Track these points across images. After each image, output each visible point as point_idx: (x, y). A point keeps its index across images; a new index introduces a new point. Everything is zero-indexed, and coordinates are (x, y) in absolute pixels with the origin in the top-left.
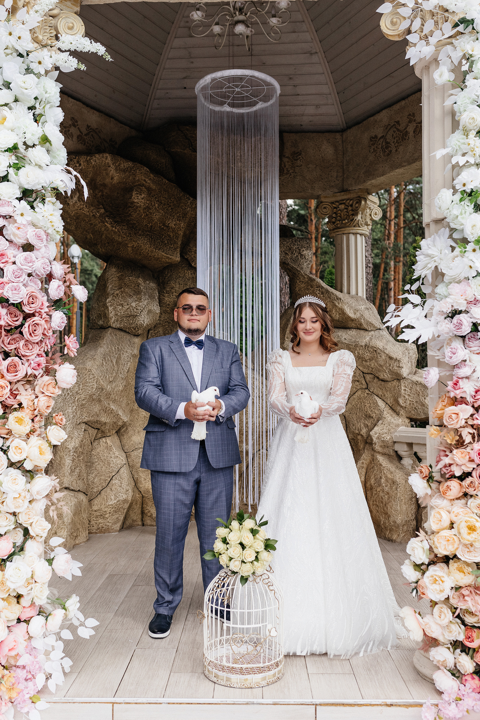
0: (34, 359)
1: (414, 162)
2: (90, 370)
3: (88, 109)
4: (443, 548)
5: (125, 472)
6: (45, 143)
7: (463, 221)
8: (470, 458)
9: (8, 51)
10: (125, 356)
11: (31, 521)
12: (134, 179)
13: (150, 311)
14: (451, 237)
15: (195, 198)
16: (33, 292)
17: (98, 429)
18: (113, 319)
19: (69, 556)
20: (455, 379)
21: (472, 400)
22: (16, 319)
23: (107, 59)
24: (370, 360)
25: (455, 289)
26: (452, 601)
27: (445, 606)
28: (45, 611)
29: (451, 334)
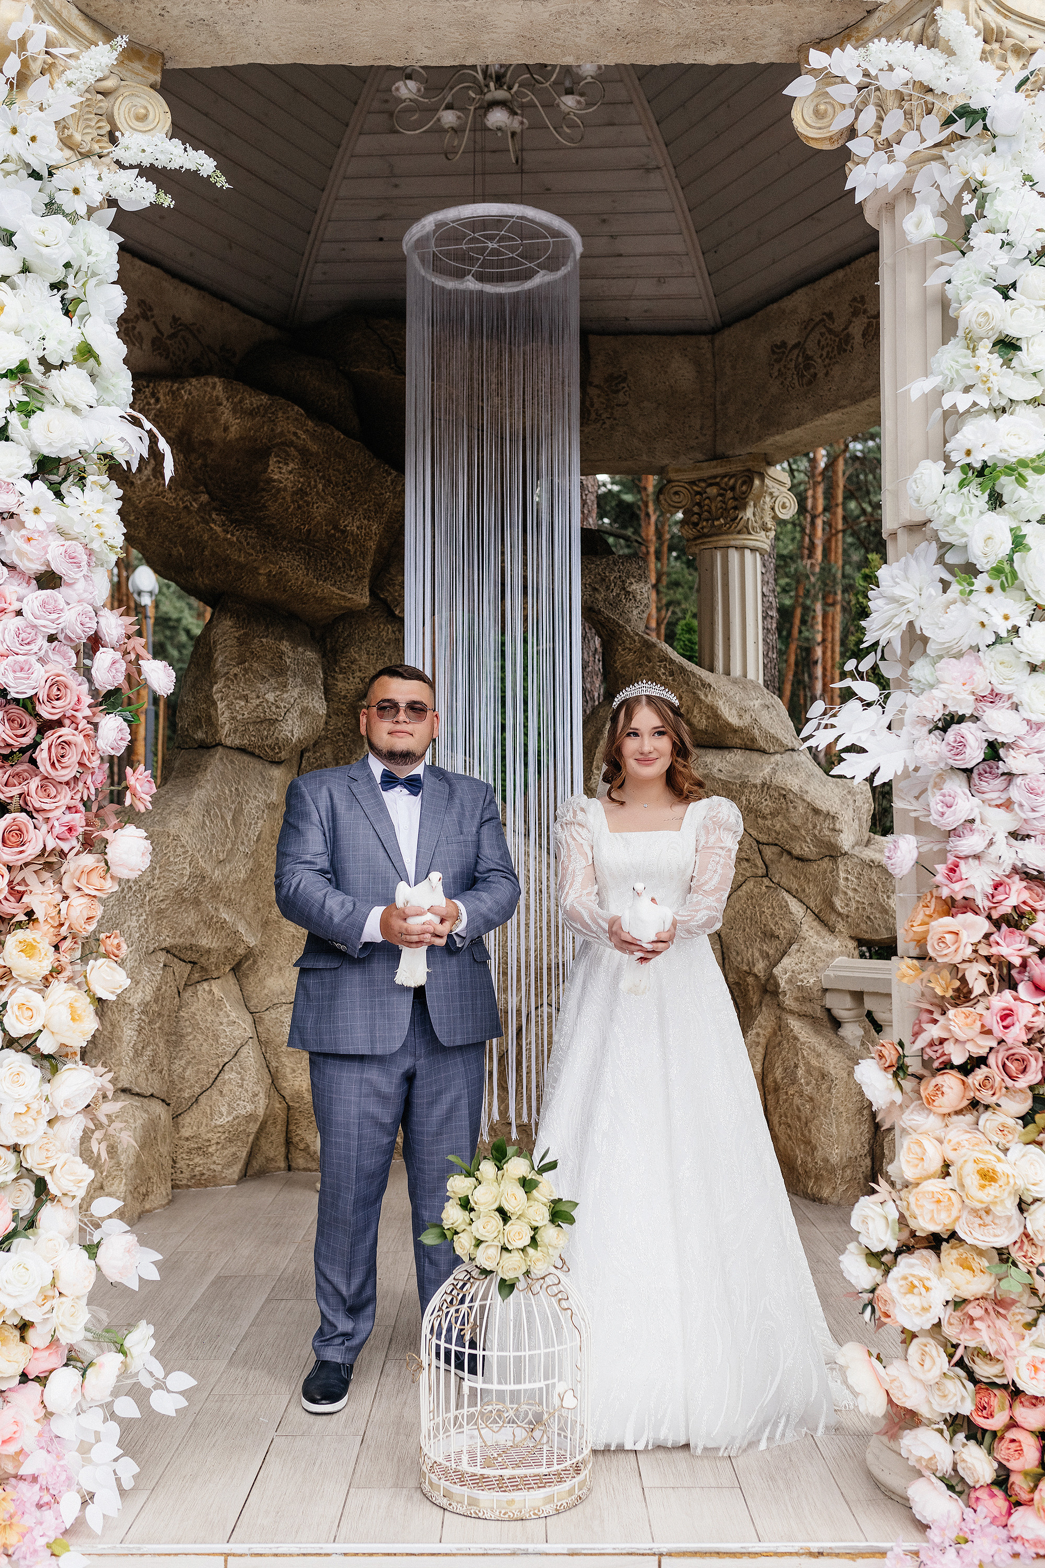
0: (60, 818)
1: (864, 399)
2: (177, 838)
3: (176, 282)
4: (928, 1217)
5: (250, 1055)
6: (87, 360)
7: (966, 529)
8: (983, 1026)
9: (9, 166)
10: (252, 807)
11: (52, 1164)
12: (273, 430)
13: (304, 712)
14: (940, 560)
15: (401, 470)
16: (59, 676)
17: (194, 963)
18: (227, 728)
19: (132, 1239)
20: (951, 859)
21: (987, 904)
22: (23, 731)
23: (219, 185)
24: (774, 815)
25: (951, 670)
26: (947, 1330)
27: (932, 1342)
28: (81, 1357)
29: (942, 765)
